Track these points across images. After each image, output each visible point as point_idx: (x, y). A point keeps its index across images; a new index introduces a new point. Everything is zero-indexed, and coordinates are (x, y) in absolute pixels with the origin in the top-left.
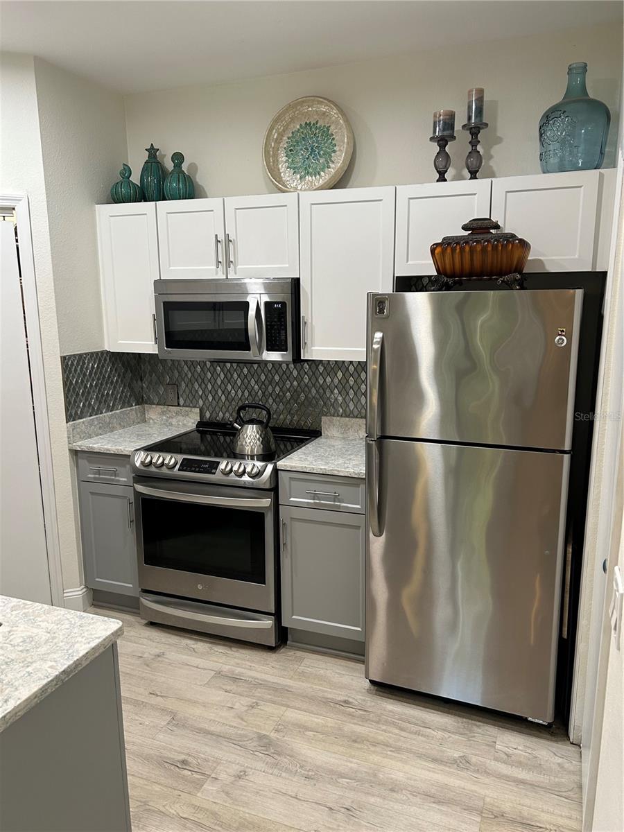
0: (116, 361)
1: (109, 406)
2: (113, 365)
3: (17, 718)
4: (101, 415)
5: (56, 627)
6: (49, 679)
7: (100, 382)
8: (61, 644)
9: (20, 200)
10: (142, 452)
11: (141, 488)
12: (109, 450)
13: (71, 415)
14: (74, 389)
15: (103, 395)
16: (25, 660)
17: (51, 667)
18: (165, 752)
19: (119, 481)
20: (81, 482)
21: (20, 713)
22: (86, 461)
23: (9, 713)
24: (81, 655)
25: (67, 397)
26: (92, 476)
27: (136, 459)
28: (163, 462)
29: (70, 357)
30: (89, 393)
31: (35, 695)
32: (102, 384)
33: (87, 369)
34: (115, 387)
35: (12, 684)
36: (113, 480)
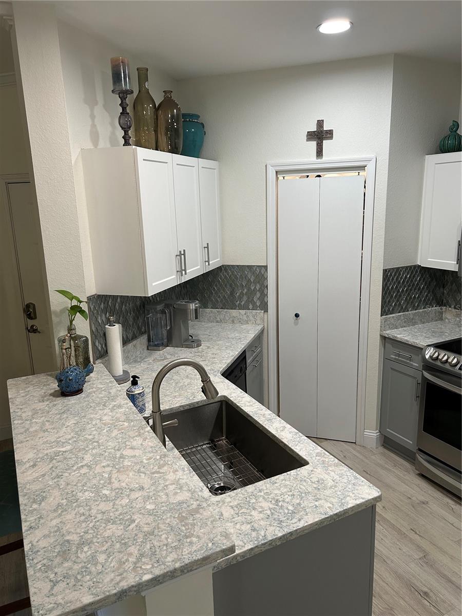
0: (425, 273)
1: (414, 306)
2: (422, 276)
3: (304, 533)
4: (407, 313)
5: (338, 479)
6: (326, 516)
7: (410, 288)
8: (339, 493)
9: (371, 160)
10: (432, 348)
11: (427, 375)
12: (408, 341)
13: (385, 311)
14: (390, 293)
15: (411, 298)
16: (316, 496)
17: (329, 507)
18: (413, 578)
19: (412, 365)
20: (386, 360)
21: (305, 531)
22: (391, 346)
23: (300, 529)
24: (349, 507)
25: (384, 298)
26: (394, 357)
27: (426, 353)
28: (447, 360)
29: (390, 269)
30: (400, 296)
31: (316, 523)
32: (411, 290)
33: (401, 278)
34: (421, 292)
35: (305, 510)
36: (408, 363)
